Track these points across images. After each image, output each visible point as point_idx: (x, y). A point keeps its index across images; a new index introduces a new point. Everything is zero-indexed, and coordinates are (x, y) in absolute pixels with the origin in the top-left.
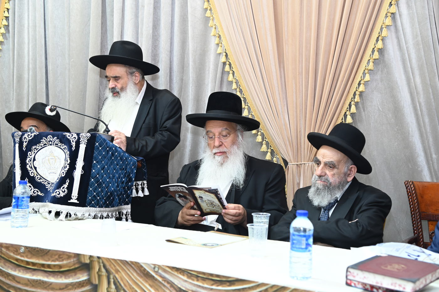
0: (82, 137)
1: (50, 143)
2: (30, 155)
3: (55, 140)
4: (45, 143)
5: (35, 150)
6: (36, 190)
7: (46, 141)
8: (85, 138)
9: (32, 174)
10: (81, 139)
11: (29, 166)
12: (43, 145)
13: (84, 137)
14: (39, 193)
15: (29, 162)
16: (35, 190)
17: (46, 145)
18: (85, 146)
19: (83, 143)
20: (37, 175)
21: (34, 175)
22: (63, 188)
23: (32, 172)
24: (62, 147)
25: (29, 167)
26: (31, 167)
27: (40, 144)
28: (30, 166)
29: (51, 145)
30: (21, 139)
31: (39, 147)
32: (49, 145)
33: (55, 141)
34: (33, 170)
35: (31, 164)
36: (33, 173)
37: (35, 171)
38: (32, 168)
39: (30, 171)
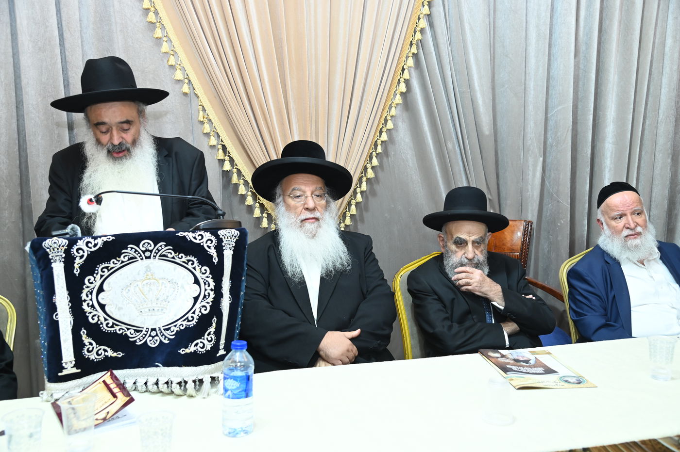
0: (226, 238)
1: (147, 255)
2: (91, 281)
3: (160, 248)
4: (131, 256)
5: (104, 272)
6: (103, 347)
7: (136, 251)
8: (231, 238)
9: (93, 319)
10: (225, 242)
11: (88, 304)
12: (126, 258)
13: (229, 238)
14: (110, 353)
15: (87, 296)
16: (100, 349)
17: (136, 258)
18: (232, 252)
19: (228, 248)
20: (106, 320)
21: (99, 320)
22: (209, 334)
23: (95, 315)
24: (178, 260)
25: (88, 306)
26: (93, 306)
27: (119, 257)
28: (90, 304)
29: (149, 257)
30: (68, 252)
31: (116, 264)
32: (142, 259)
33: (159, 251)
34: (96, 310)
35: (91, 300)
36: (96, 318)
37: (101, 313)
38: (94, 308)
39: (90, 313)
